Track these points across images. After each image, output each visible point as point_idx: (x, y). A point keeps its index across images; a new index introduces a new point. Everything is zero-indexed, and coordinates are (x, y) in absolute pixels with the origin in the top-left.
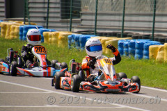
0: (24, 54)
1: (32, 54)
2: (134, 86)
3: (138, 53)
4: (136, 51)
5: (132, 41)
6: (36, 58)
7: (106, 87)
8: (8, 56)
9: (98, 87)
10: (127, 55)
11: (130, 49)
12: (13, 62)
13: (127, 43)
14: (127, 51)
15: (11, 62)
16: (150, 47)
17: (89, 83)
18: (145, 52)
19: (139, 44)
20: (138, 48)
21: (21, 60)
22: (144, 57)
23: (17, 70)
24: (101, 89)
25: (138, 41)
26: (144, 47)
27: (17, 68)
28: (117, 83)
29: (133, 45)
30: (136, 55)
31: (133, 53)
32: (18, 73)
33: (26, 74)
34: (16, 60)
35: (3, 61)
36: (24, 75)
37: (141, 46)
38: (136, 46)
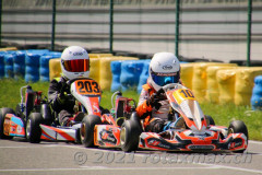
0: (53, 97)
1: (72, 97)
2: (238, 140)
3: (31, 73)
4: (27, 68)
5: (20, 53)
6: (80, 105)
7: (188, 142)
8: (23, 102)
9: (174, 141)
10: (12, 75)
11: (15, 66)
12: (34, 115)
13: (10, 56)
14: (12, 69)
15: (28, 114)
16: (51, 62)
17: (156, 136)
18: (42, 70)
19: (31, 57)
20: (29, 65)
21: (48, 109)
22: (42, 78)
23: (41, 131)
24: (179, 146)
25: (29, 53)
26: (41, 62)
27: (42, 126)
28: (208, 135)
29: (20, 59)
30: (27, 76)
31: (22, 73)
32: (43, 136)
33: (60, 137)
34: (39, 110)
35: (12, 112)
36: (56, 141)
37: (35, 61)
38: (27, 61)
